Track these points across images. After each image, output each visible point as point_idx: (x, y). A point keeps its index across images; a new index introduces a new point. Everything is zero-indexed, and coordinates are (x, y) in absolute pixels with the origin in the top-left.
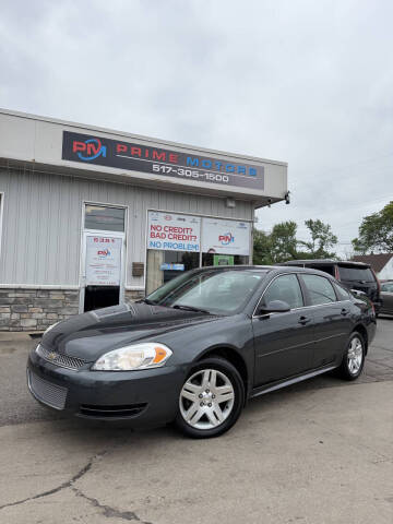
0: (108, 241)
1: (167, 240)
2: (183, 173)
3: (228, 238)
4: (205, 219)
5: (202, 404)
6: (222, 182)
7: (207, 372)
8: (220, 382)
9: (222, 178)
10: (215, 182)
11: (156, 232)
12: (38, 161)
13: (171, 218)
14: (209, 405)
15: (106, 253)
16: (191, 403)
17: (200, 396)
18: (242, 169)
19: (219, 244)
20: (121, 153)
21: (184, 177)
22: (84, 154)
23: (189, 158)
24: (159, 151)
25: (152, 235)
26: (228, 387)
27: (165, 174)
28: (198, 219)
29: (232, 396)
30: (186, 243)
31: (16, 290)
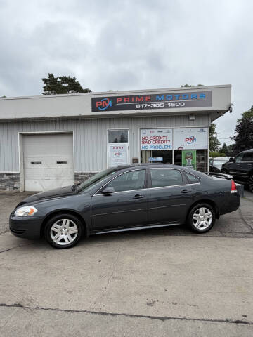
0: (120, 148)
1: (152, 144)
2: (154, 106)
3: (192, 139)
4: (175, 130)
5: (62, 234)
6: (180, 107)
7: (65, 220)
8: (71, 225)
9: (180, 104)
10: (175, 107)
11: (145, 141)
12: (82, 114)
13: (153, 132)
14: (66, 234)
15: (119, 154)
16: (57, 233)
17: (61, 230)
18: (194, 95)
19: (186, 143)
20: (119, 102)
21: (155, 108)
22: (102, 107)
23: (157, 97)
24: (139, 96)
25: (143, 142)
26: (75, 227)
27: (144, 108)
28: (171, 130)
29: (76, 231)
30: (163, 145)
31: (82, 173)
